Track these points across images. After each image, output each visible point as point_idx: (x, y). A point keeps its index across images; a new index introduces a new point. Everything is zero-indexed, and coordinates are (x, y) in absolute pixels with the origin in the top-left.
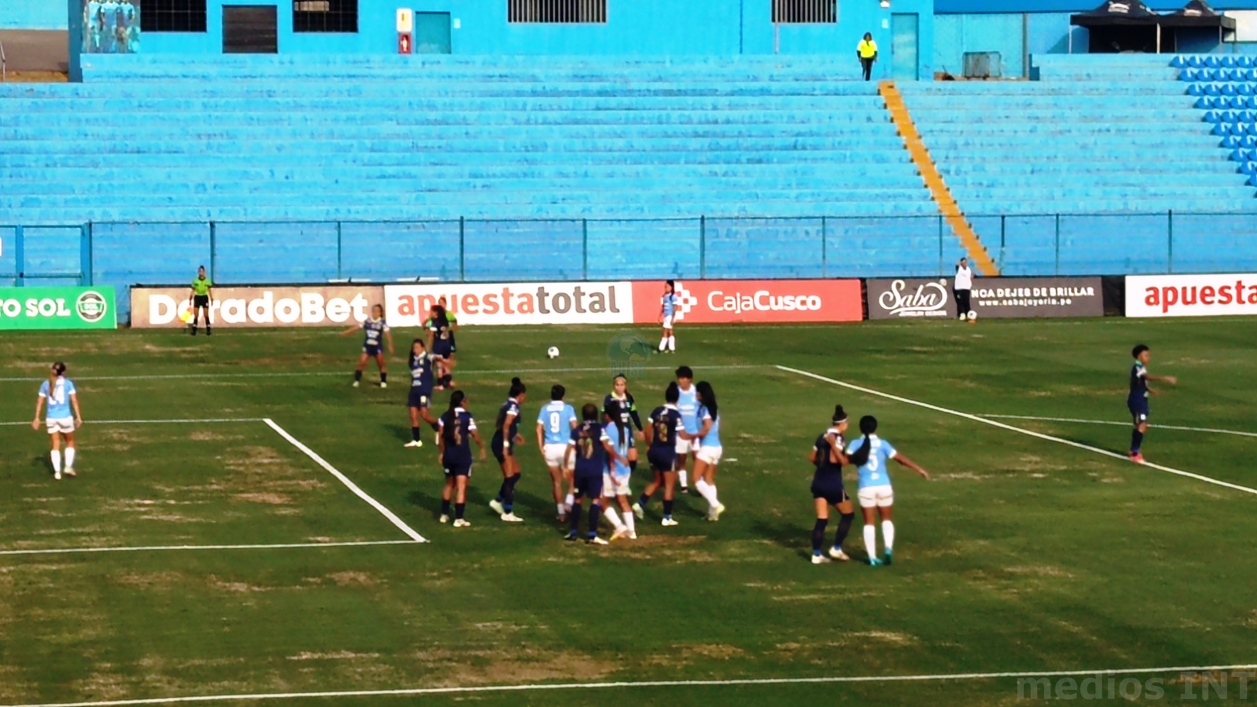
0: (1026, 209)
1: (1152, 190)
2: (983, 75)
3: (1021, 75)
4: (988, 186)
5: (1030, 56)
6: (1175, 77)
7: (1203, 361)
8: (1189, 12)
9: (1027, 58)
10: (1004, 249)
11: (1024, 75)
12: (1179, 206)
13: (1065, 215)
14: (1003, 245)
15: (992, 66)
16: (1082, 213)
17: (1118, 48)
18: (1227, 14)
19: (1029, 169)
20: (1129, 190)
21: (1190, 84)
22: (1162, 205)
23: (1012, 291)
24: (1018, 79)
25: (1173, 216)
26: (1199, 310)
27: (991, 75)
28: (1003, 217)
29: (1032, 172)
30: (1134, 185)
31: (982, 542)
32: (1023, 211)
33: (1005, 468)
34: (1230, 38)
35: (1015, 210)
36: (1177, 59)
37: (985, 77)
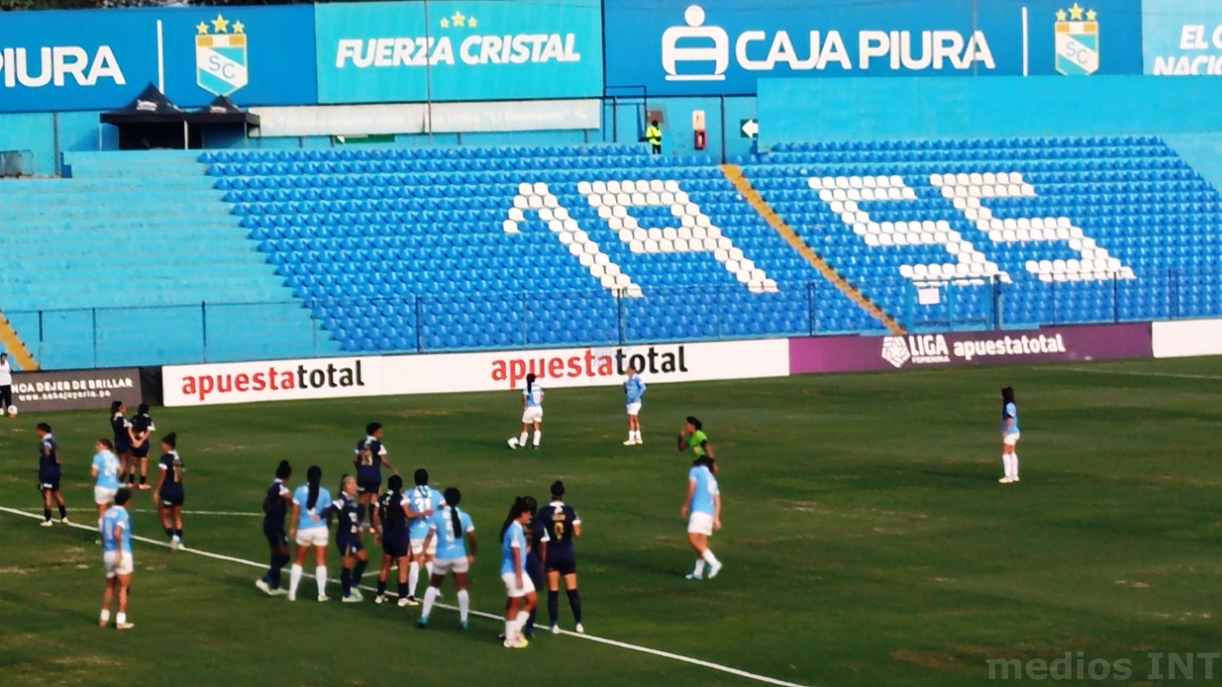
0: (62, 304)
1: (185, 282)
2: (16, 173)
3: (53, 173)
4: (25, 283)
5: (62, 154)
6: (203, 172)
7: (239, 447)
8: (215, 109)
9: (59, 157)
10: (42, 344)
11: (57, 174)
12: (211, 297)
13: (102, 309)
14: (41, 339)
15: (24, 164)
16: (118, 305)
17: (148, 145)
18: (252, 110)
19: (63, 264)
20: (163, 283)
21: (217, 179)
22: (197, 297)
23: (52, 384)
24: (51, 177)
25: (206, 307)
26: (234, 397)
27: (23, 173)
28: (40, 313)
29: (68, 267)
30: (166, 278)
31: (29, 636)
32: (59, 306)
33: (51, 560)
34: (254, 133)
35: (52, 305)
36: (205, 155)
37: (18, 175)
